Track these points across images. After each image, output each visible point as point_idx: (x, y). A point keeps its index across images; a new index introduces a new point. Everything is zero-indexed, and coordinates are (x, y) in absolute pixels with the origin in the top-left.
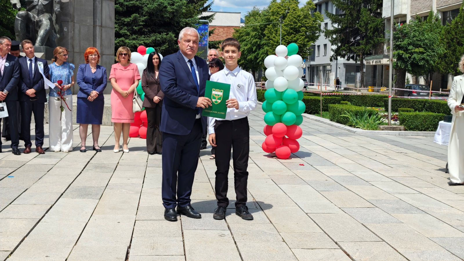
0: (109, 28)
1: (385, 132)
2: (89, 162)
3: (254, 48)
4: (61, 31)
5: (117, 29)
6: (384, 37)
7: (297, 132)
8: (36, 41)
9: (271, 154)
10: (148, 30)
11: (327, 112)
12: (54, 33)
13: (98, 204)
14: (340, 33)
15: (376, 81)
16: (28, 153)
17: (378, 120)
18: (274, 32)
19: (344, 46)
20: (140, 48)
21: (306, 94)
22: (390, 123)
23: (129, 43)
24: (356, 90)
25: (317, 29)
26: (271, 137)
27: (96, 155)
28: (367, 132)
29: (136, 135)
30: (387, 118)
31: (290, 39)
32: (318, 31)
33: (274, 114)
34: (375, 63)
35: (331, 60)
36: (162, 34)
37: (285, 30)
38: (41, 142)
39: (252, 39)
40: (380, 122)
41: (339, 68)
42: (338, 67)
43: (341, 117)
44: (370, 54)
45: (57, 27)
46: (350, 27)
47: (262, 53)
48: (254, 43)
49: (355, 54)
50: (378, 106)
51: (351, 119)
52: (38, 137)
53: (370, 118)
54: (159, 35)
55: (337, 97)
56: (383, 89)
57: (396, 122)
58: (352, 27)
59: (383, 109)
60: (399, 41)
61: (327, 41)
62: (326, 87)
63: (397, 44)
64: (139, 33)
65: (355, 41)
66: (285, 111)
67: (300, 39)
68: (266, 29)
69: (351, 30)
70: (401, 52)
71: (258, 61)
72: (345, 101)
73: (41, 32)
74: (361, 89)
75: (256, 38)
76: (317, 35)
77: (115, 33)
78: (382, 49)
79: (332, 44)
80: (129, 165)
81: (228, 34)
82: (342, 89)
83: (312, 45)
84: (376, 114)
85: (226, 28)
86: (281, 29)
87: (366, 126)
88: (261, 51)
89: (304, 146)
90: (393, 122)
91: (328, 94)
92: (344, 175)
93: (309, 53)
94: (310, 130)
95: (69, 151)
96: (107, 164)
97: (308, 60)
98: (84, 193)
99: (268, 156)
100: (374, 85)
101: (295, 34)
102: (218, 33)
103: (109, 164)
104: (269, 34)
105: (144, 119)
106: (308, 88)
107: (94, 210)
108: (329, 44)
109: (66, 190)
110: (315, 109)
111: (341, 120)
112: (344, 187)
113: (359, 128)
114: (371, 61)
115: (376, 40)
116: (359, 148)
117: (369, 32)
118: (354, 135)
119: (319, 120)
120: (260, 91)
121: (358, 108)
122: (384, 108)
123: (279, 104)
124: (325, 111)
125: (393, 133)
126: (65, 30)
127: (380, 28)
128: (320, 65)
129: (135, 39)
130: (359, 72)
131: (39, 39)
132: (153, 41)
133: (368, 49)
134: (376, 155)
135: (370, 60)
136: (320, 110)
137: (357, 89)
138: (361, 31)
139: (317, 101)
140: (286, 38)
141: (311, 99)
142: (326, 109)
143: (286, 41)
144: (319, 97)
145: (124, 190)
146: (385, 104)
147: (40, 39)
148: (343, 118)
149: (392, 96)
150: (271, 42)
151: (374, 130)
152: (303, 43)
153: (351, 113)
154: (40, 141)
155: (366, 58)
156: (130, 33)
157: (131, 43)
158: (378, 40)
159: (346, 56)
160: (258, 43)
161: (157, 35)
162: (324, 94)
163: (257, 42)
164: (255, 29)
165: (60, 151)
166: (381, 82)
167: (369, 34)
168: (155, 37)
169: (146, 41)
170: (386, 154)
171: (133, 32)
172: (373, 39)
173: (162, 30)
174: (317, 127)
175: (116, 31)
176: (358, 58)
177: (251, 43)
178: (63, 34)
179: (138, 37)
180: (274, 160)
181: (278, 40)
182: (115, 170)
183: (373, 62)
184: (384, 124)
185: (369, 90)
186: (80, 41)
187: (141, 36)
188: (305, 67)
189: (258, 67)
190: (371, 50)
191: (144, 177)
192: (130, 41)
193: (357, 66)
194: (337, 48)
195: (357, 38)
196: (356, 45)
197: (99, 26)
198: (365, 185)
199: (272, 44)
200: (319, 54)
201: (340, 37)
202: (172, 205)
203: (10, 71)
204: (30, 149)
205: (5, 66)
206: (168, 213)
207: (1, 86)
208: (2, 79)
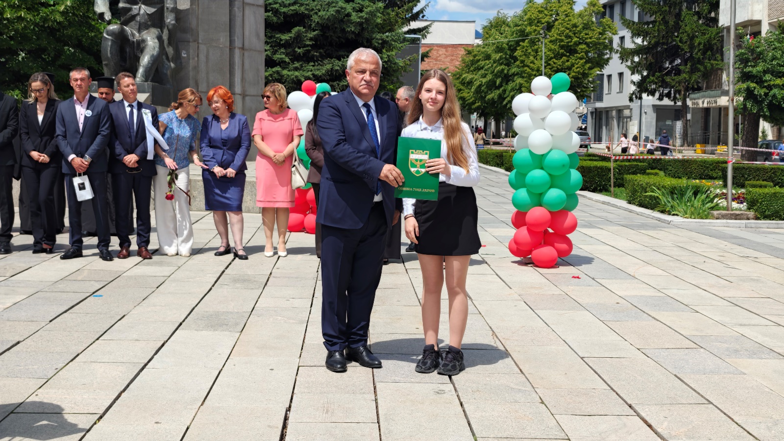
0: (255, 51)
1: (722, 223)
2: (223, 272)
3: (498, 82)
4: (177, 58)
5: (268, 53)
6: (722, 60)
7: (568, 222)
8: (137, 75)
9: (524, 260)
10: (320, 53)
11: (623, 189)
12: (165, 60)
13: (237, 340)
14: (646, 54)
15: (709, 135)
16: (125, 257)
17: (709, 202)
18: (532, 53)
19: (653, 76)
20: (306, 84)
21: (587, 158)
22: (729, 206)
23: (288, 75)
25: (606, 47)
26: (524, 230)
28: (692, 222)
29: (299, 228)
30: (726, 199)
31: (560, 65)
32: (608, 51)
33: (528, 191)
34: (708, 104)
35: (631, 100)
36: (342, 59)
37: (550, 50)
38: (145, 239)
39: (495, 65)
40: (712, 205)
41: (646, 113)
42: (643, 111)
43: (646, 196)
44: (699, 89)
45: (170, 51)
46: (663, 44)
47: (512, 90)
48: (498, 72)
50: (712, 178)
51: (663, 200)
52: (140, 232)
53: (695, 198)
54: (337, 61)
55: (641, 162)
56: (721, 149)
57: (742, 206)
58: (667, 44)
59: (721, 183)
60: (748, 66)
61: (623, 68)
63: (745, 72)
64: (305, 59)
65: (672, 67)
66: (549, 187)
67: (577, 64)
68: (518, 48)
69: (666, 49)
70: (752, 85)
71: (504, 103)
72: (654, 169)
73: (145, 60)
74: (682, 148)
75: (501, 64)
76: (606, 57)
77: (266, 59)
78: (719, 81)
79: (633, 73)
80: (289, 278)
81: (453, 58)
83: (598, 74)
84: (707, 191)
85: (451, 48)
86: (543, 49)
87: (688, 212)
88: (511, 85)
89: (581, 246)
90: (735, 205)
91: (623, 158)
92: (647, 294)
93: (592, 89)
94: (593, 219)
95: (191, 254)
96: (253, 276)
97: (592, 101)
98: (216, 322)
99: (519, 263)
100: (705, 141)
101: (569, 56)
102: (438, 57)
103: (256, 276)
104: (524, 57)
105: (311, 201)
106: (591, 148)
107: (232, 350)
108: (627, 73)
109: (187, 318)
110: (602, 183)
111: (646, 202)
112: (647, 314)
113: (677, 215)
114: (700, 101)
115: (709, 64)
116: (675, 249)
117: (696, 51)
118: (668, 228)
119: (609, 203)
120: (508, 154)
121: (674, 182)
122: (722, 181)
123: (537, 175)
124: (619, 187)
125: (736, 223)
126: (183, 55)
127: (715, 44)
128: (612, 108)
129: (298, 69)
130: (679, 119)
131: (141, 70)
132: (327, 71)
133: (695, 80)
134: (704, 262)
135: (699, 98)
136: (610, 186)
137: (676, 149)
138: (683, 50)
139: (606, 169)
140: (552, 63)
141: (595, 167)
142: (620, 184)
143: (553, 67)
144: (609, 163)
145: (280, 318)
146: (723, 174)
147: (143, 72)
148: (650, 199)
149: (734, 161)
150: (526, 70)
151: (702, 218)
152: (581, 71)
153: (663, 190)
154: (145, 237)
155: (692, 96)
156: (290, 59)
157: (291, 76)
158: (712, 65)
159: (657, 92)
160: (506, 72)
161: (334, 61)
162: (617, 158)
163: (503, 70)
164: (499, 49)
165: (177, 254)
166: (717, 138)
167: (697, 54)
168: (331, 65)
169: (317, 73)
170: (722, 259)
171: (296, 58)
172: (702, 64)
173: (343, 53)
174: (605, 214)
175: (267, 55)
176: (678, 96)
177: (493, 72)
178: (181, 63)
179: (304, 65)
180: (529, 269)
181: (539, 67)
182: (265, 286)
183: (703, 102)
184: (720, 208)
185: (697, 151)
186: (207, 73)
187: (308, 64)
188: (585, 112)
189: (504, 113)
190: (700, 83)
191: (313, 296)
192: (290, 73)
193: (676, 110)
194: (640, 79)
195: (676, 61)
196: (674, 73)
197: (239, 48)
198: (683, 311)
199: (527, 73)
200: (609, 89)
201: (647, 61)
202: (338, 345)
203: (93, 124)
204: (127, 250)
205: (85, 116)
206: (332, 359)
207: (79, 149)
208: (81, 137)
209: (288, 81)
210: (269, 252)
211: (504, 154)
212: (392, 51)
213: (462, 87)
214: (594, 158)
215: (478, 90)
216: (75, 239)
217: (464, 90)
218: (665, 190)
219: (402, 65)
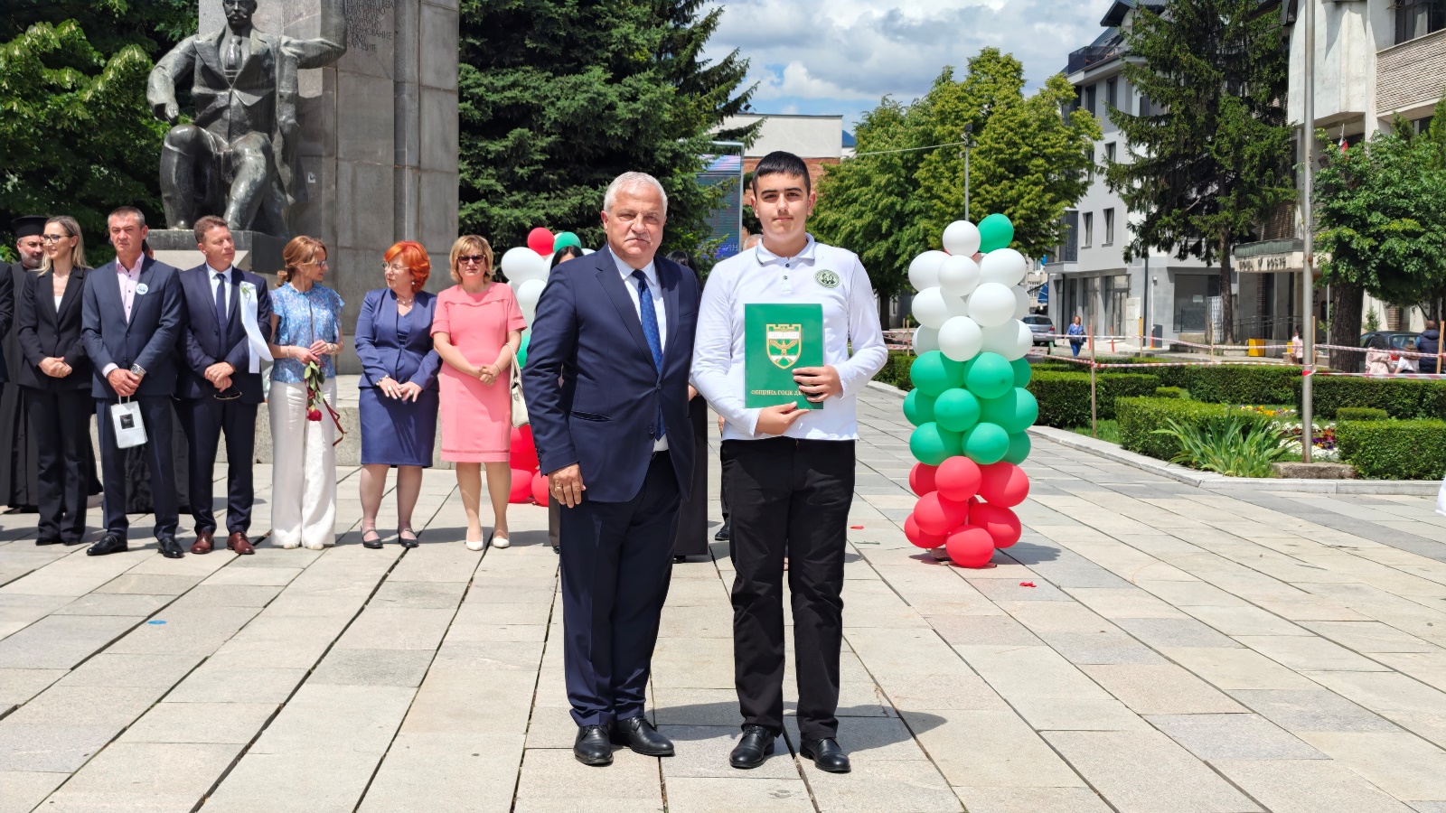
0: (441, 172)
1: (1294, 484)
2: (385, 577)
3: (885, 225)
4: (299, 185)
5: (466, 176)
6: (1294, 185)
7: (1012, 484)
8: (225, 217)
9: (933, 552)
10: (560, 175)
11: (1114, 422)
12: (277, 191)
13: (413, 701)
14: (1154, 175)
15: (1272, 323)
16: (205, 551)
17: (1270, 446)
18: (946, 174)
19: (1168, 214)
20: (536, 233)
21: (1047, 366)
22: (1307, 453)
23: (501, 216)
24: (1208, 351)
25: (1081, 163)
26: (932, 499)
27: (406, 555)
28: (1238, 483)
29: (523, 495)
30: (1301, 440)
31: (997, 196)
32: (1084, 170)
33: (940, 429)
34: (1268, 265)
35: (1127, 258)
36: (600, 186)
37: (979, 169)
38: (243, 519)
39: (878, 195)
40: (1276, 452)
41: (1155, 282)
42: (1150, 280)
43: (1155, 436)
44: (1253, 239)
45: (286, 173)
46: (1186, 156)
47: (911, 241)
48: (885, 207)
49: (1204, 240)
50: (1276, 402)
51: (1187, 442)
52: (234, 505)
53: (1245, 439)
54: (591, 191)
55: (1146, 373)
57: (1331, 452)
58: (1193, 156)
59: (1293, 411)
60: (1338, 198)
61: (1116, 201)
62: (1113, 343)
63: (1333, 208)
64: (531, 186)
65: (1203, 197)
66: (977, 419)
67: (1029, 194)
68: (921, 165)
69: (1191, 166)
70: (1347, 232)
71: (897, 264)
72: (1171, 385)
73: (240, 190)
74: (1222, 347)
75: (890, 194)
76: (1081, 180)
77: (460, 187)
78: (1289, 223)
79: (1131, 209)
80: (504, 587)
82: (1166, 347)
83: (1067, 212)
84: (1265, 427)
86: (967, 166)
87: (1232, 464)
88: (908, 233)
89: (1037, 528)
90: (1317, 451)
91: (1113, 366)
92: (1158, 616)
93: (1057, 238)
94: (1059, 478)
95: (326, 546)
96: (439, 585)
97: (1057, 260)
98: (373, 669)
99: (924, 559)
100: (1265, 334)
101: (1013, 180)
103: (444, 584)
104: (932, 180)
106: (1054, 346)
107: (403, 720)
108: (1120, 207)
109: (319, 662)
110: (1075, 411)
112: (1157, 651)
113: (1212, 470)
115: (1270, 194)
116: (1208, 533)
117: (1246, 169)
118: (1195, 494)
119: (1087, 448)
120: (904, 358)
121: (1207, 410)
122: (1293, 406)
123: (955, 398)
124: (1106, 418)
125: (1319, 485)
126: (310, 181)
127: (1281, 156)
128: (1093, 274)
129: (520, 204)
130: (1216, 294)
131: (232, 209)
132: (573, 209)
133: (1244, 222)
134: (1262, 556)
135: (1252, 256)
136: (1090, 416)
137: (1212, 350)
138: (1222, 167)
139: (1081, 386)
140: (984, 192)
141: (1063, 382)
142: (1107, 414)
143: (985, 200)
144: (1087, 374)
145: (489, 661)
146: (1293, 395)
147: (235, 211)
148: (1162, 441)
149: (1314, 371)
150: (936, 204)
151: (1257, 476)
152: (1037, 207)
153: (1186, 424)
154: (242, 515)
155: (1240, 251)
156: (504, 186)
157: (507, 219)
158: (1276, 194)
159: (1176, 244)
160: (898, 207)
161: (585, 190)
162: (1103, 365)
163: (893, 204)
164: (886, 166)
165: (300, 545)
166: (1286, 327)
167: (1247, 174)
168: (580, 197)
169: (554, 211)
170: (1293, 550)
171: (515, 184)
172: (1258, 192)
173: (602, 176)
174: (1079, 469)
175: (463, 180)
176: (1213, 251)
177: (876, 208)
178: (306, 195)
179: (530, 198)
180: (942, 570)
181: (958, 199)
182: (460, 604)
183: (1258, 261)
184: (1291, 456)
185: (1250, 353)
186: (354, 214)
187: (537, 195)
188: (1045, 280)
189: (897, 282)
190: (1254, 227)
191: (550, 621)
192: (504, 212)
193: (1211, 277)
194: (1145, 219)
195: (1210, 188)
196: (1206, 210)
197: (412, 168)
198: (1221, 646)
199: (938, 211)
200: (1089, 238)
201: (1156, 187)
202: (597, 716)
203: (150, 309)
204: (210, 539)
205: (136, 295)
206: (586, 741)
207: (124, 354)
208: (128, 331)
209: (503, 227)
210: (474, 542)
212: (692, 171)
214: (1060, 366)
216: (113, 518)
218: (1190, 425)
219: (709, 197)
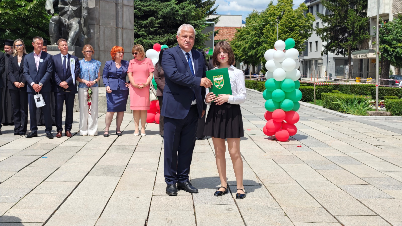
0: (129, 29)
1: (373, 117)
2: (112, 144)
4: (88, 33)
5: (136, 31)
6: (369, 34)
7: (295, 117)
9: (271, 137)
10: (163, 31)
11: (320, 100)
12: (83, 35)
13: (119, 181)
14: (330, 31)
15: (363, 73)
16: (60, 137)
17: (366, 107)
18: (271, 31)
19: (334, 42)
20: (155, 45)
22: (377, 109)
23: (146, 42)
24: (344, 81)
25: (309, 28)
26: (271, 121)
27: (118, 138)
28: (357, 117)
29: (152, 121)
30: (375, 105)
31: (286, 37)
32: (310, 30)
33: (273, 101)
34: (362, 57)
35: (322, 55)
36: (174, 34)
37: (281, 29)
39: (252, 37)
40: (368, 108)
41: (330, 61)
42: (328, 61)
43: (333, 104)
44: (357, 49)
45: (85, 29)
46: (339, 26)
47: (262, 50)
48: (254, 40)
49: (344, 50)
50: (366, 95)
51: (342, 105)
52: (67, 123)
53: (359, 105)
54: (171, 35)
55: (329, 86)
56: (369, 80)
57: (383, 108)
58: (341, 26)
60: (384, 37)
61: (319, 39)
62: (318, 79)
64: (155, 34)
65: (343, 38)
66: (284, 98)
67: (294, 37)
68: (264, 29)
69: (340, 29)
70: (386, 46)
71: (258, 56)
72: (335, 90)
73: (72, 34)
74: (349, 79)
75: (256, 37)
76: (309, 33)
77: (134, 34)
78: (368, 45)
79: (323, 41)
80: (147, 147)
81: (231, 34)
82: (333, 80)
83: (305, 42)
84: (365, 101)
85: (229, 29)
86: (277, 29)
87: (356, 112)
88: (261, 47)
90: (379, 108)
91: (320, 84)
92: (338, 155)
93: (302, 49)
94: (306, 116)
95: (95, 135)
96: (128, 146)
97: (302, 55)
98: (108, 171)
99: (269, 139)
100: (361, 76)
101: (290, 32)
102: (223, 33)
103: (129, 146)
104: (267, 33)
107: (116, 186)
108: (320, 40)
109: (92, 169)
110: (309, 97)
111: (333, 107)
112: (339, 166)
113: (350, 113)
114: (358, 56)
115: (362, 37)
116: (350, 131)
117: (356, 29)
118: (345, 120)
119: (313, 107)
120: (260, 83)
121: (348, 96)
122: (371, 96)
123: (278, 92)
125: (381, 118)
126: (92, 32)
127: (365, 26)
128: (312, 59)
129: (151, 39)
130: (347, 65)
131: (70, 39)
132: (166, 40)
133: (355, 45)
134: (366, 138)
135: (357, 54)
136: (314, 98)
137: (346, 80)
138: (349, 29)
139: (311, 90)
140: (282, 36)
141: (306, 89)
142: (319, 98)
143: (282, 38)
144: (313, 87)
145: (142, 169)
146: (372, 93)
147: (70, 40)
148: (335, 105)
149: (379, 85)
150: (268, 40)
151: (363, 115)
152: (297, 40)
154: (69, 126)
155: (354, 53)
156: (147, 34)
157: (148, 42)
158: (364, 37)
159: (336, 51)
160: (258, 40)
162: (317, 84)
163: (257, 40)
164: (255, 29)
165: (88, 135)
166: (367, 74)
167: (356, 31)
168: (168, 37)
169: (161, 41)
170: (375, 136)
171: (150, 33)
172: (359, 36)
173: (175, 31)
174: (311, 113)
175: (135, 32)
176: (346, 53)
177: (252, 41)
179: (154, 37)
180: (274, 142)
181: (275, 38)
182: (134, 152)
183: (359, 55)
184: (372, 110)
185: (357, 81)
186: (104, 41)
187: (156, 36)
189: (257, 62)
190: (357, 46)
191: (160, 157)
192: (147, 41)
193: (345, 60)
194: (327, 44)
195: (345, 35)
196: (344, 41)
197: (121, 28)
198: (357, 164)
199: (269, 42)
200: (311, 49)
201: (330, 35)
202: (173, 181)
203: (44, 67)
204: (61, 133)
205: (40, 62)
206: (170, 189)
208: (38, 73)
209: (146, 45)
210: (136, 134)
211: (258, 82)
212: (200, 29)
213: (235, 49)
214: (304, 84)
215: (244, 50)
216: (33, 127)
217: (236, 50)
218: (343, 100)
219: (205, 37)
